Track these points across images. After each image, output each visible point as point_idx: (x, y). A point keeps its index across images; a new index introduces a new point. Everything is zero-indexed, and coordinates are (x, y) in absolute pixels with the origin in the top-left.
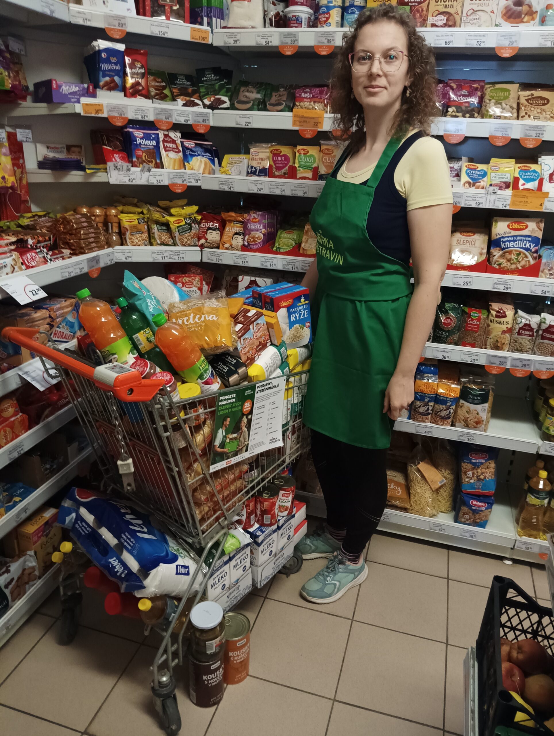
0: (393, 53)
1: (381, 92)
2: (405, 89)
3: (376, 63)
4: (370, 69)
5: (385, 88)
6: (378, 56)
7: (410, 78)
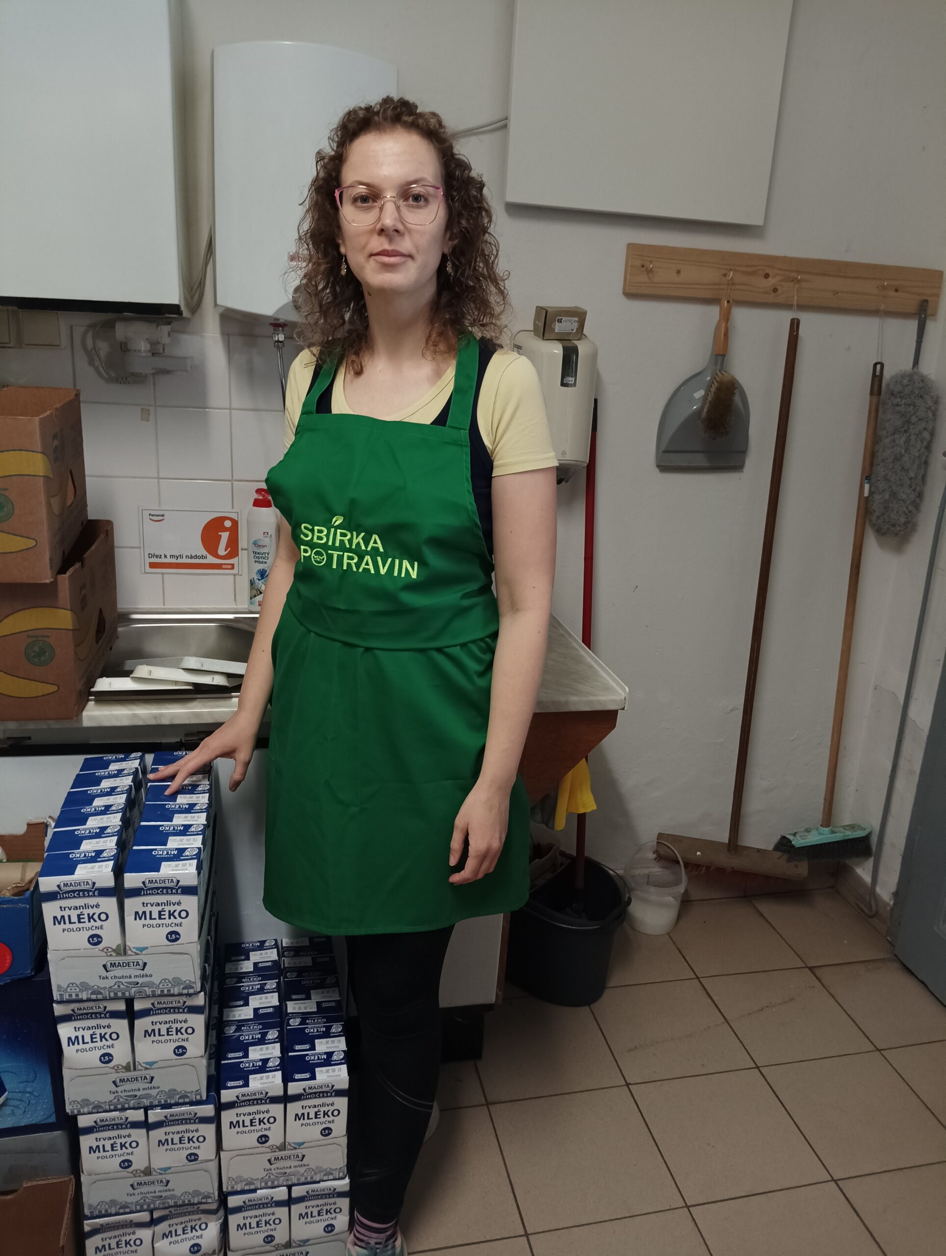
0: (416, 189)
1: (404, 263)
2: (444, 258)
3: (390, 208)
4: (379, 219)
5: (411, 256)
6: (389, 195)
7: (451, 239)
